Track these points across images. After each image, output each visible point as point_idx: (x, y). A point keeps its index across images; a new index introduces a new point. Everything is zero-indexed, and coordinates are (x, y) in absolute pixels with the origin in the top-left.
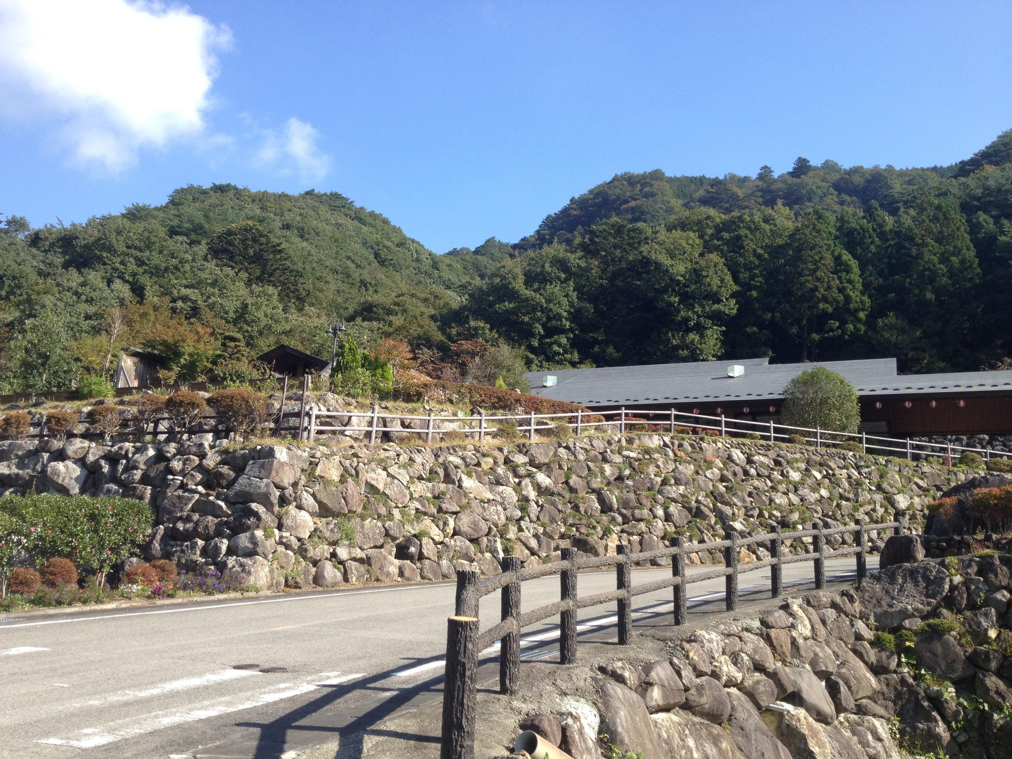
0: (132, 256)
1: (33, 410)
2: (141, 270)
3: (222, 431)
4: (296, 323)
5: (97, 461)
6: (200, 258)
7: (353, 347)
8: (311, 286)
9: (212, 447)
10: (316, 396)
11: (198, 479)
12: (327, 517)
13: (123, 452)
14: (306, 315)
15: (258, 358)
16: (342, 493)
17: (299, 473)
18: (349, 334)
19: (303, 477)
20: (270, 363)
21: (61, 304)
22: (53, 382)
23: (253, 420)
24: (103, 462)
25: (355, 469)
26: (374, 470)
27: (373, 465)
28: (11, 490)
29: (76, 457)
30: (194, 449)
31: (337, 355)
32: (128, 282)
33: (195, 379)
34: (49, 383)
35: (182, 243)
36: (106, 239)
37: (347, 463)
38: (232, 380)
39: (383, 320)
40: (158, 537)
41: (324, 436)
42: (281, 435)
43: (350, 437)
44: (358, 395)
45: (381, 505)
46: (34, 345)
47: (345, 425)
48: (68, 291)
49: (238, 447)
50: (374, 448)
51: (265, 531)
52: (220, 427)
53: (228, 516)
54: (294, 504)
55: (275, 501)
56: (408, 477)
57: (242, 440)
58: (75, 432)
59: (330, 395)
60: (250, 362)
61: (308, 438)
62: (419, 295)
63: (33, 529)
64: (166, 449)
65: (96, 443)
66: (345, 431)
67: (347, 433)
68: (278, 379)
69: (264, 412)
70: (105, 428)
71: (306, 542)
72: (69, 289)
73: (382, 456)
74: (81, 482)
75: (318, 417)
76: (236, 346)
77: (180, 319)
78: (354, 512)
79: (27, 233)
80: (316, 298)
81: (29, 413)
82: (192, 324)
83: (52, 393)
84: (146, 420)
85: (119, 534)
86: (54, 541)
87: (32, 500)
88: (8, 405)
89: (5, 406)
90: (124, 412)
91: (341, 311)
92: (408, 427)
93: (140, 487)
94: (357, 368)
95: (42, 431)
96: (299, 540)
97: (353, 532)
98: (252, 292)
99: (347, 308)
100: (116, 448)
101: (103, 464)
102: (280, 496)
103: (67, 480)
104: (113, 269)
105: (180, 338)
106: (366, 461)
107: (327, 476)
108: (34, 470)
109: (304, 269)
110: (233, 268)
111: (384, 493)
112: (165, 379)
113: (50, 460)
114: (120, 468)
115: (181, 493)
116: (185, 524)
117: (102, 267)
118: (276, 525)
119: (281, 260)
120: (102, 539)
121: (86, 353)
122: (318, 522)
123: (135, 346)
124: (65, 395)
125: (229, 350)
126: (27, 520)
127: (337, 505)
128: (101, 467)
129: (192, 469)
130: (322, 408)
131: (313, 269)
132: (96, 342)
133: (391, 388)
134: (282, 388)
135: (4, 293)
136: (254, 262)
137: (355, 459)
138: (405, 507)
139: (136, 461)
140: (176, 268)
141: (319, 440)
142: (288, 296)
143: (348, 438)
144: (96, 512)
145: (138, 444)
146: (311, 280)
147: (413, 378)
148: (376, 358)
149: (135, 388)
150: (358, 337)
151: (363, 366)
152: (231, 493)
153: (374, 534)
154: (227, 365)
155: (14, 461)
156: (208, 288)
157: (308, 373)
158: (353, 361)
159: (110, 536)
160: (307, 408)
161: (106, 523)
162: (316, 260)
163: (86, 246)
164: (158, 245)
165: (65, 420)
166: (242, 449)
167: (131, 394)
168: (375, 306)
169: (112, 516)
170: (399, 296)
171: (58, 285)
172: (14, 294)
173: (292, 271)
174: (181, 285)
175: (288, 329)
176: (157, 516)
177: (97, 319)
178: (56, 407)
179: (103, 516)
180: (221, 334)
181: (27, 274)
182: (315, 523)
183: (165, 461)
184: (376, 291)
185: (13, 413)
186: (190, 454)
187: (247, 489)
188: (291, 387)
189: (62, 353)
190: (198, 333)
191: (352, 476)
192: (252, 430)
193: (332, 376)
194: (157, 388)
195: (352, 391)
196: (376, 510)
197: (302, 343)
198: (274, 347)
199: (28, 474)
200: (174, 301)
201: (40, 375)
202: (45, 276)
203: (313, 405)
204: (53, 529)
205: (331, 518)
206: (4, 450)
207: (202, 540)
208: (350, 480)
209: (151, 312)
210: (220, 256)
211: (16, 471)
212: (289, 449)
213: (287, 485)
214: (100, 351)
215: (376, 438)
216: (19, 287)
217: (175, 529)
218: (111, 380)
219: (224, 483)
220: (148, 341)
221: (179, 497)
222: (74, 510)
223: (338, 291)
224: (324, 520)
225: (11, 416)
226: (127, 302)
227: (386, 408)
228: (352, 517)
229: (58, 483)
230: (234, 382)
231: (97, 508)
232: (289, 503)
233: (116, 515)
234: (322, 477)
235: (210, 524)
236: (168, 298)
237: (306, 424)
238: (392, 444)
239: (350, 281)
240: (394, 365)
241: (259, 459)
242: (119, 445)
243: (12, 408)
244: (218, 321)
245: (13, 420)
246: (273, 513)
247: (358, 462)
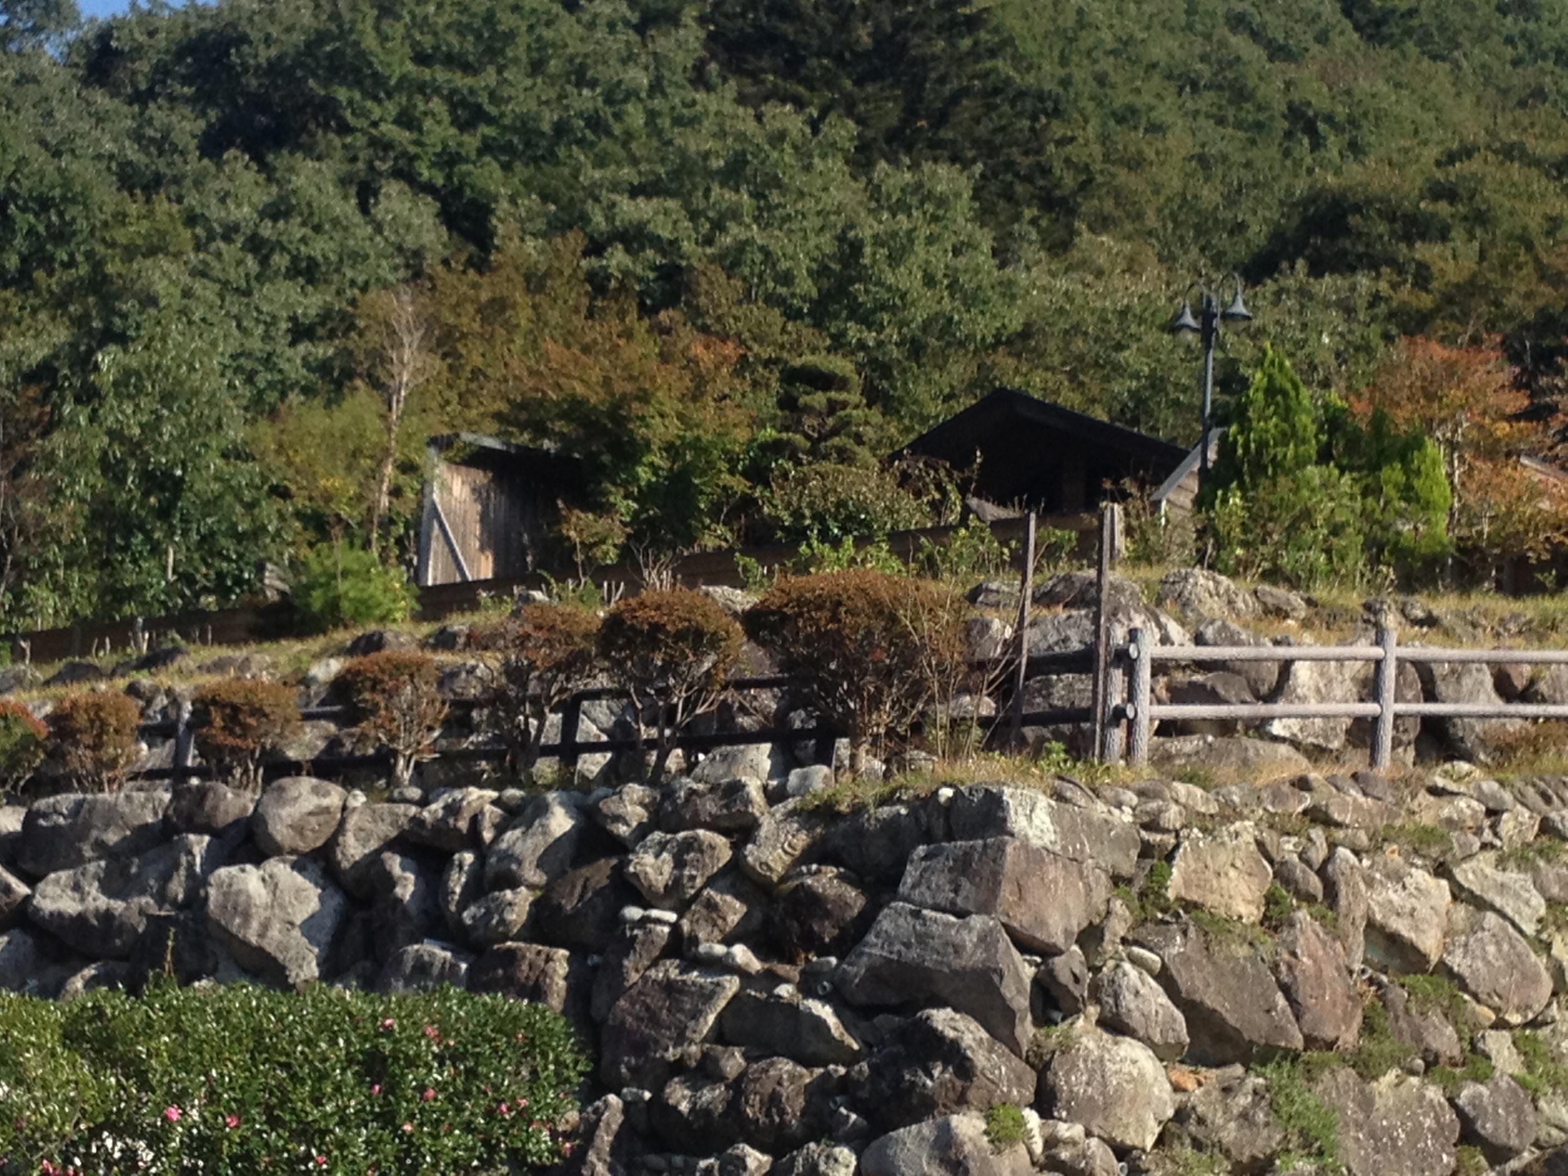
0: (437, 91)
1: (145, 680)
2: (472, 142)
3: (804, 734)
4: (1046, 300)
5: (374, 859)
6: (679, 78)
7: (1280, 381)
8: (1097, 150)
9: (774, 797)
10: (1147, 584)
11: (733, 919)
12: (1219, 1064)
13: (463, 825)
14: (1084, 264)
15: (914, 447)
16: (1275, 968)
17: (1102, 890)
18: (1262, 331)
19: (1118, 905)
20: (962, 461)
21: (206, 290)
22: (203, 574)
23: (917, 690)
24: (394, 863)
25: (1321, 872)
26: (1397, 877)
27: (1393, 855)
28: (89, 972)
29: (303, 846)
30: (710, 806)
31: (1221, 418)
32: (429, 188)
33: (690, 540)
34: (187, 579)
35: (611, 27)
36: (342, 34)
37: (1289, 846)
38: (824, 536)
39: (1392, 262)
40: (605, 1139)
41: (1189, 744)
42: (1022, 741)
43: (1295, 743)
44: (1312, 572)
45: (1435, 1017)
46: (134, 447)
47: (1270, 697)
48: (227, 238)
49: (869, 793)
50: (1393, 783)
51: (989, 1118)
52: (798, 719)
53: (850, 1059)
54: (1093, 1010)
55: (1021, 1002)
56: (1540, 907)
57: (878, 765)
58: (292, 754)
59: (1201, 578)
60: (886, 464)
61: (1129, 751)
62: (1537, 147)
63: (174, 1113)
64: (610, 806)
65: (367, 791)
66: (1267, 720)
67: (1277, 728)
68: (997, 525)
69: (954, 656)
70: (393, 738)
71: (1146, 1161)
72: (229, 232)
73: (1427, 819)
74: (325, 938)
75: (1160, 667)
76: (833, 407)
77: (622, 315)
78: (1330, 1045)
79: (71, 35)
80: (1117, 195)
81: (133, 690)
82: (667, 331)
83: (203, 616)
84: (535, 701)
85: (468, 1128)
86: (248, 1157)
87: (167, 1008)
88: (59, 665)
89: (51, 670)
90: (454, 675)
91: (1221, 240)
92: (1528, 695)
93: (531, 951)
94: (1301, 463)
95: (179, 755)
96: (1122, 1152)
97: (1329, 1127)
98: (875, 192)
99: (1240, 227)
100: (437, 807)
101: (397, 870)
102: (1036, 981)
103: (275, 933)
104: (373, 142)
105: (629, 388)
106: (1363, 839)
107: (1211, 900)
108: (161, 898)
109: (1065, 83)
110: (800, 104)
111: (1444, 969)
112: (588, 547)
113: (213, 860)
114: (457, 882)
115: (674, 974)
116: (695, 1088)
117: (337, 142)
118: (1029, 1093)
119: (978, 59)
120: (410, 1145)
121: (311, 462)
122: (1190, 1084)
123: (471, 425)
124: (249, 618)
125: (808, 422)
126: (154, 1079)
127: (1259, 1018)
128: (390, 882)
129: (710, 882)
130: (1174, 629)
131: (1101, 80)
132: (341, 418)
133: (1447, 538)
134: (1019, 562)
135: (12, 262)
136: (874, 75)
137: (1317, 834)
138: (1534, 1024)
139: (508, 856)
140: (595, 123)
141: (1168, 757)
142: (1009, 196)
143: (1284, 749)
144: (387, 1047)
145: (513, 793)
146: (1094, 122)
147: (1536, 492)
148: (1378, 422)
149: (485, 584)
150: (1300, 344)
151: (1324, 456)
152: (857, 970)
153: (1416, 1133)
154: (803, 481)
155: (92, 868)
156: (716, 190)
157: (1106, 495)
158: (1284, 438)
159: (435, 1137)
160: (1119, 634)
161: (422, 1088)
162: (1110, 42)
163: (274, 68)
164: (523, 40)
165: (258, 712)
166: (883, 801)
167: (474, 606)
168: (1357, 209)
169: (440, 1059)
170: (1451, 158)
171: (191, 219)
172: (47, 262)
173: (1022, 94)
174: (615, 187)
175: (1016, 324)
176: (596, 1060)
177: (332, 335)
178: (219, 666)
179: (412, 1062)
180: (768, 363)
181: (85, 186)
182: (1177, 1088)
183: (608, 854)
184: (1355, 148)
185: (78, 692)
186: (696, 824)
187: (913, 954)
188: (1051, 553)
189: (228, 470)
190: (694, 361)
191: (1309, 899)
192: (916, 728)
193: (1202, 502)
194: (561, 579)
195: (1285, 561)
196: (1418, 1038)
197: (1072, 376)
198: (966, 402)
199: (142, 912)
200: (596, 248)
201: (157, 551)
202: (146, 189)
203: (1138, 621)
204: (241, 1110)
205: (1238, 1070)
206: (56, 828)
207: (762, 1149)
208: (1303, 915)
209: (519, 296)
210: (752, 63)
211: (103, 902)
212: (1060, 797)
213: (1059, 940)
214: (356, 454)
215: (1396, 743)
216: (61, 236)
217: (660, 1104)
218: (401, 560)
219: (829, 933)
220: (523, 406)
221: (669, 988)
222: (309, 1042)
223: (1202, 160)
224: (1212, 1075)
225: (74, 704)
226: (431, 263)
227: (1430, 621)
228: (1323, 1065)
229: (245, 943)
230: (836, 544)
231: (388, 1032)
232: (1073, 1010)
233: (456, 1057)
234: (1191, 906)
235: (787, 1090)
236: (575, 240)
237: (1116, 700)
238: (1464, 766)
239: (1248, 109)
240: (1452, 446)
241: (950, 837)
242: (446, 798)
243: (74, 674)
244: (757, 311)
245: (82, 720)
246: (1014, 1047)
247: (1332, 846)
